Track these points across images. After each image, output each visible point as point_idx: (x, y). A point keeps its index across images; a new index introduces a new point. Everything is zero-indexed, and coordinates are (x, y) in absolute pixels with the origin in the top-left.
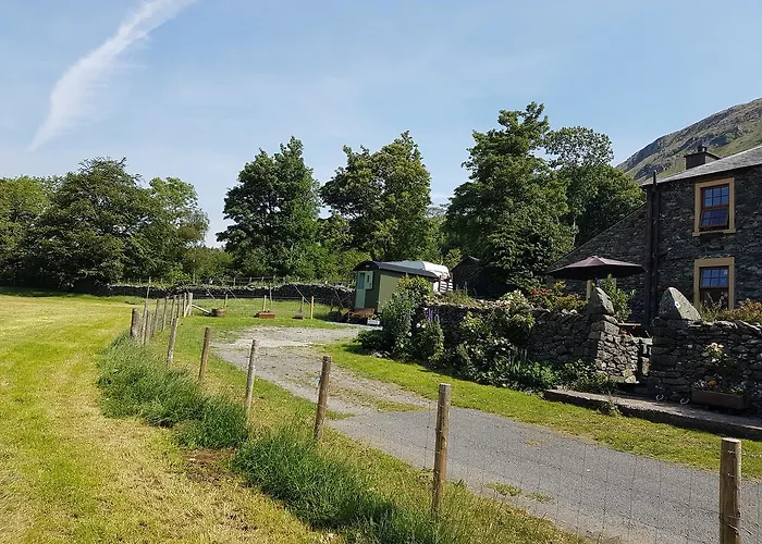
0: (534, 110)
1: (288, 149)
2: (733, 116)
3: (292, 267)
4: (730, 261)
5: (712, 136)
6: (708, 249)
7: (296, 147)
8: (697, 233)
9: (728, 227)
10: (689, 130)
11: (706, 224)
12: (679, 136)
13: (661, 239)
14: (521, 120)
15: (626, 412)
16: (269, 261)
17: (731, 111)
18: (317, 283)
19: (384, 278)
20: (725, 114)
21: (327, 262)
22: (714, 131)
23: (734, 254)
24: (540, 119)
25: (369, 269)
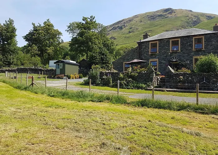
0: (92, 18)
1: (8, 22)
2: (124, 21)
3: (13, 62)
4: (157, 60)
5: (119, 27)
6: (152, 57)
7: (11, 22)
8: (150, 54)
9: (157, 52)
10: (114, 24)
11: (152, 52)
12: (111, 26)
13: (141, 55)
14: (89, 20)
15: (168, 91)
16: (4, 60)
17: (123, 20)
18: (22, 67)
19: (66, 65)
20: (122, 21)
21: (24, 60)
22: (120, 25)
23: (158, 58)
24: (94, 20)
25: (60, 63)
